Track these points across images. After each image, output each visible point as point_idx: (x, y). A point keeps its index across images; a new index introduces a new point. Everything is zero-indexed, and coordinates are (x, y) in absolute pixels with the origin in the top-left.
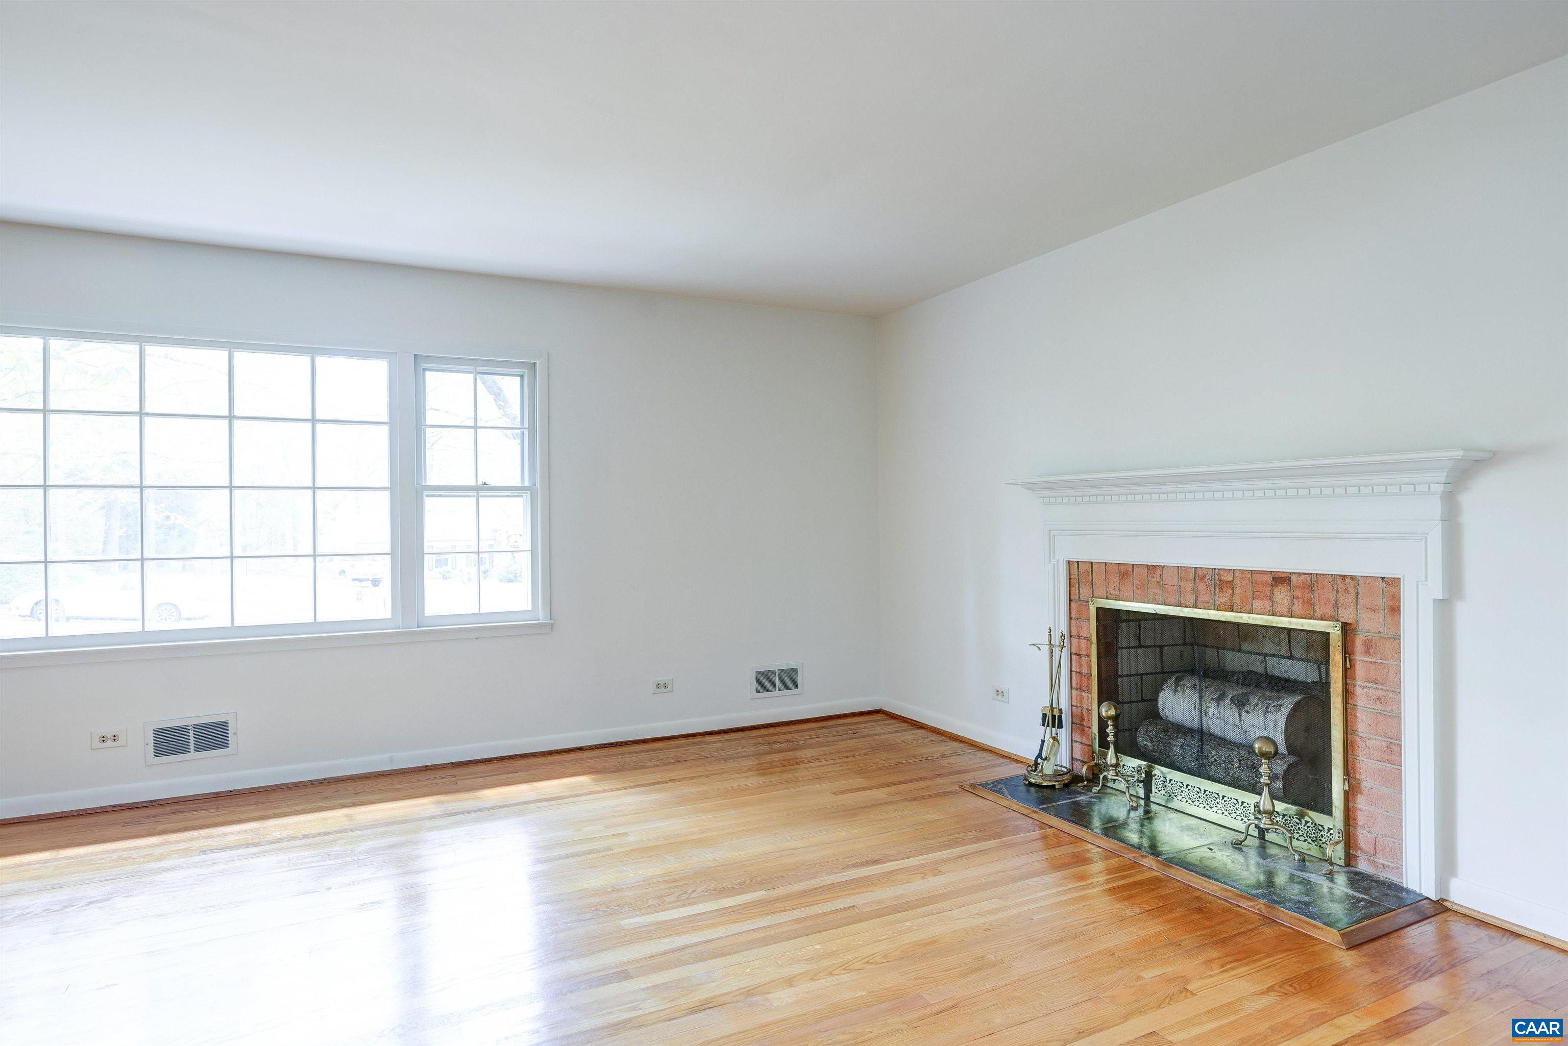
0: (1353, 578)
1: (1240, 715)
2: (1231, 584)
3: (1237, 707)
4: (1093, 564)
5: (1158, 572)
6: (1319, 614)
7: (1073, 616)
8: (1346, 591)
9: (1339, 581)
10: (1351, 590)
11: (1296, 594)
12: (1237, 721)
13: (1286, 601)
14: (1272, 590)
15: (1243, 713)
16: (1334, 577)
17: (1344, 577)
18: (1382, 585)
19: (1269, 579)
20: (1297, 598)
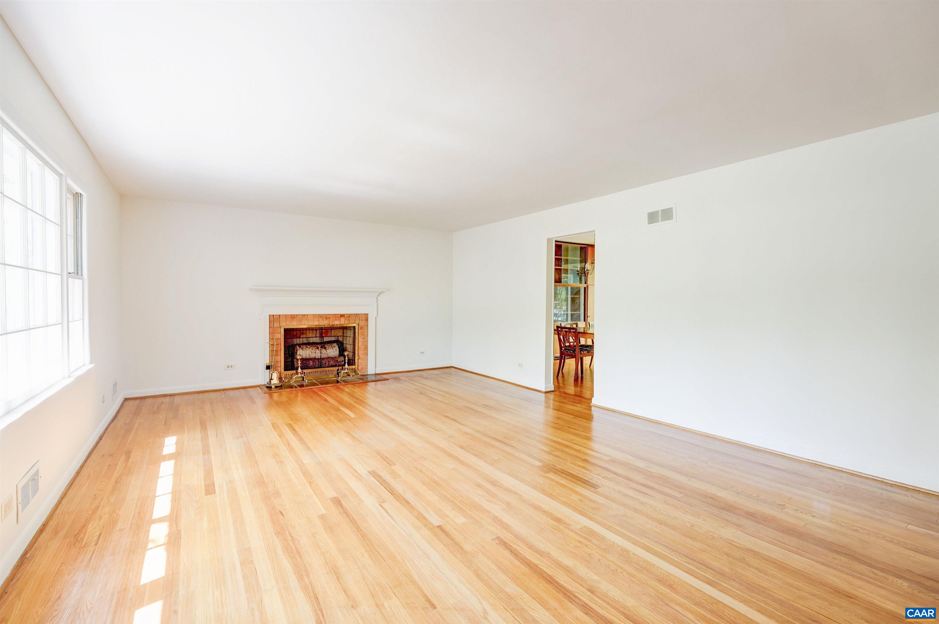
0: (358, 314)
1: (326, 350)
2: (329, 318)
3: (324, 349)
4: (281, 316)
5: (306, 316)
6: (351, 323)
7: (271, 332)
8: (357, 317)
9: (356, 315)
10: (358, 317)
11: (346, 318)
12: (326, 352)
13: (344, 320)
14: (340, 319)
15: (327, 350)
16: (355, 314)
17: (357, 314)
18: (364, 315)
19: (340, 316)
20: (346, 319)
